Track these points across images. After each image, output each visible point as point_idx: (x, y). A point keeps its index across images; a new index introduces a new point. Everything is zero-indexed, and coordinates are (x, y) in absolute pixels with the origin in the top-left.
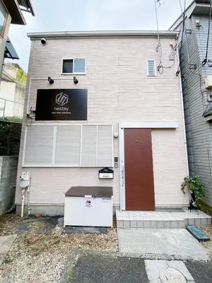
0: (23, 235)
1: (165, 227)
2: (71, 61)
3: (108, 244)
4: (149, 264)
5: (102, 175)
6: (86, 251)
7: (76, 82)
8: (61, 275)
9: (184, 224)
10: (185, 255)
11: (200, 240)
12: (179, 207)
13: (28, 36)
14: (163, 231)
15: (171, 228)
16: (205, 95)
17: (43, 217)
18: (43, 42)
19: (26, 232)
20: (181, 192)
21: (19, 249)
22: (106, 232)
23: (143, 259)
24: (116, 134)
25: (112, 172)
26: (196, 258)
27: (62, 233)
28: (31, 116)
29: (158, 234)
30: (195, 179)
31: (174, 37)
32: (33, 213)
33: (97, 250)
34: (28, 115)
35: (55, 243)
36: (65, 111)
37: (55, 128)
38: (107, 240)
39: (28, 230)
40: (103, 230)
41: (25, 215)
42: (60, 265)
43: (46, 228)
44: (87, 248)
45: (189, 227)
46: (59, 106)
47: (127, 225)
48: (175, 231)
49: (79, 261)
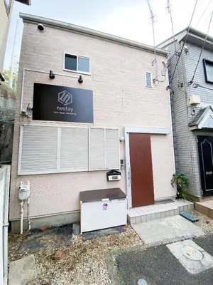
0: (40, 253)
1: (166, 216)
2: (75, 57)
3: (132, 240)
4: (171, 248)
5: (110, 178)
6: (118, 251)
7: (80, 81)
8: (110, 278)
9: (177, 212)
10: (189, 235)
11: (193, 222)
12: (170, 198)
13: (21, 17)
14: (166, 219)
15: (170, 216)
16: (189, 109)
17: (49, 229)
18: (41, 28)
19: (41, 249)
20: (171, 186)
21: (47, 268)
22: (124, 231)
23: (165, 245)
24: (122, 138)
25: (120, 174)
26: (198, 236)
27: (84, 241)
28: (27, 114)
29: (163, 222)
30: (182, 175)
31: (165, 55)
32: (35, 227)
33: (127, 248)
34: (23, 113)
35: (82, 252)
36: (70, 112)
37: (59, 130)
38: (129, 237)
39: (42, 246)
40: (120, 228)
41: (25, 230)
42: (103, 271)
43: (63, 239)
44: (116, 248)
45: (181, 213)
46: (63, 106)
47: (138, 220)
48: (173, 218)
49: (118, 262)
